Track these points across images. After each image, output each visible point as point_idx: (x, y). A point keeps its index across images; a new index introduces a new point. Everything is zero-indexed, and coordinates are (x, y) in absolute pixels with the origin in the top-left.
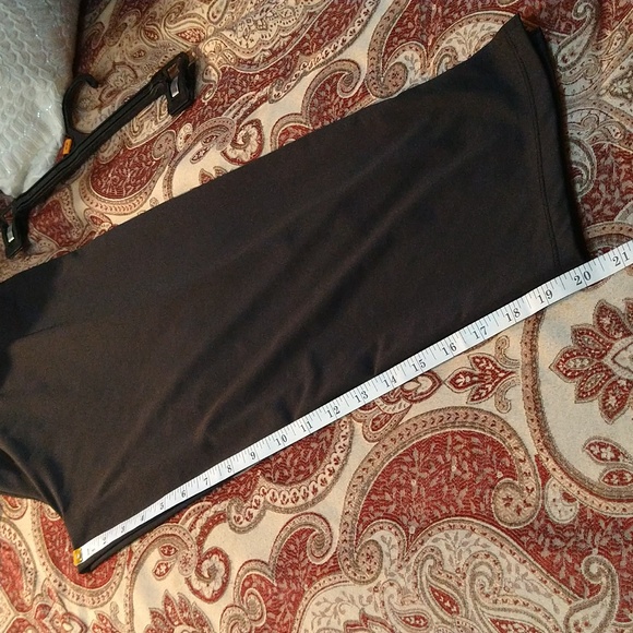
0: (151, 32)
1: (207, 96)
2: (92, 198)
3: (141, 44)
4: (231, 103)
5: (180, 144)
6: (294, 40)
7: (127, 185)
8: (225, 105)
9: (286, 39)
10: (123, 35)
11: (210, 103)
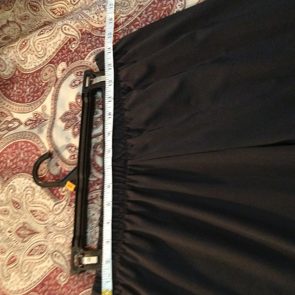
0: (35, 7)
1: (73, 46)
2: (4, 102)
3: (27, 12)
4: (89, 52)
5: (59, 74)
6: (130, 19)
7: (28, 96)
8: (86, 53)
9: (124, 18)
10: (15, 6)
11: (76, 51)
